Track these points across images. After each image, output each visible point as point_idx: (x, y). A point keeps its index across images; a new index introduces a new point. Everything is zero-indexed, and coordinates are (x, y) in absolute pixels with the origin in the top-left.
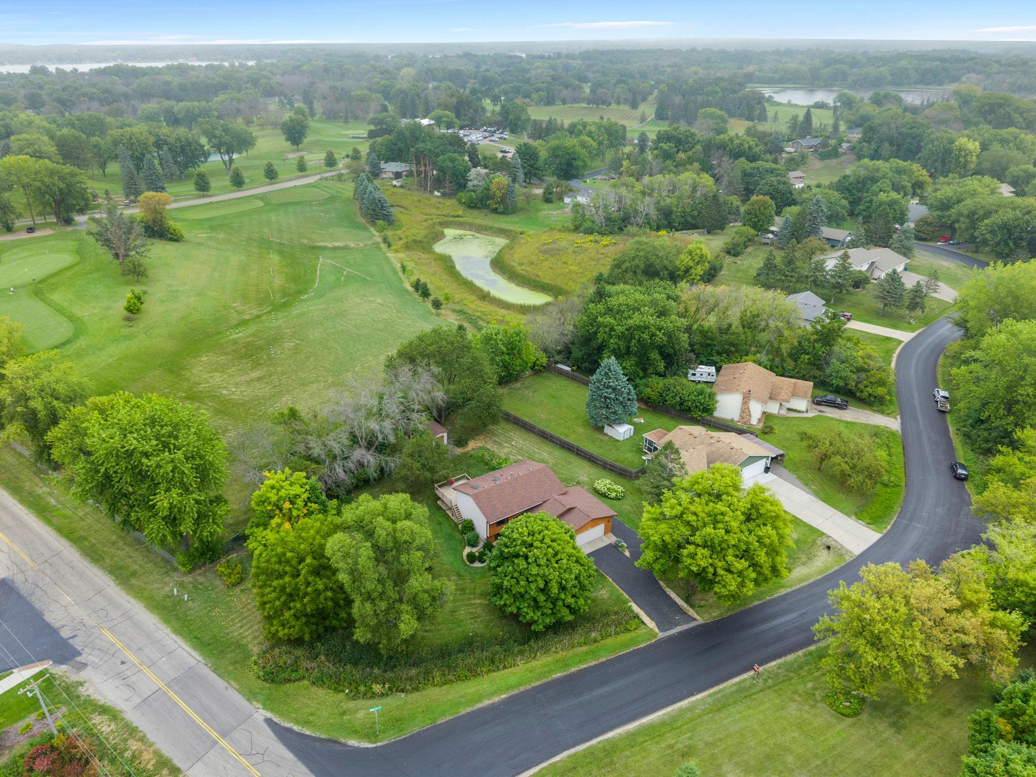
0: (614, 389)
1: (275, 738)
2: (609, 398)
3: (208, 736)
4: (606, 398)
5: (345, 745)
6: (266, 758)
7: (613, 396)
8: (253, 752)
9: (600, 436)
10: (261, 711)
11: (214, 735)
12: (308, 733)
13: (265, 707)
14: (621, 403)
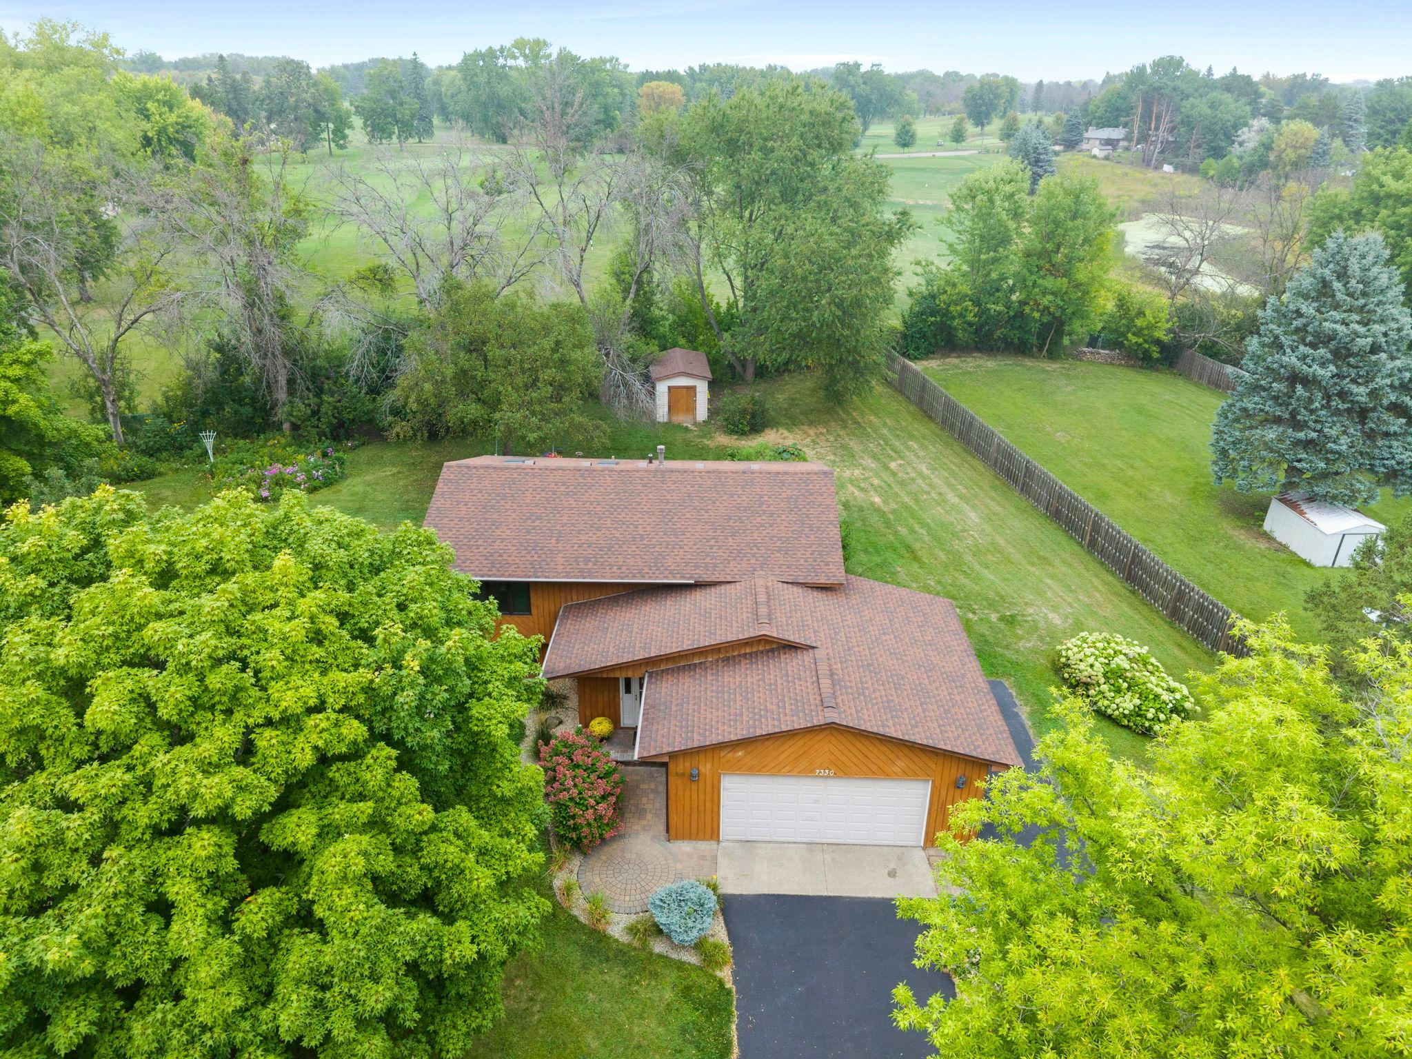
0: (1342, 354)
2: (1307, 381)
4: (1295, 378)
7: (1325, 373)
9: (1242, 537)
14: (1362, 414)
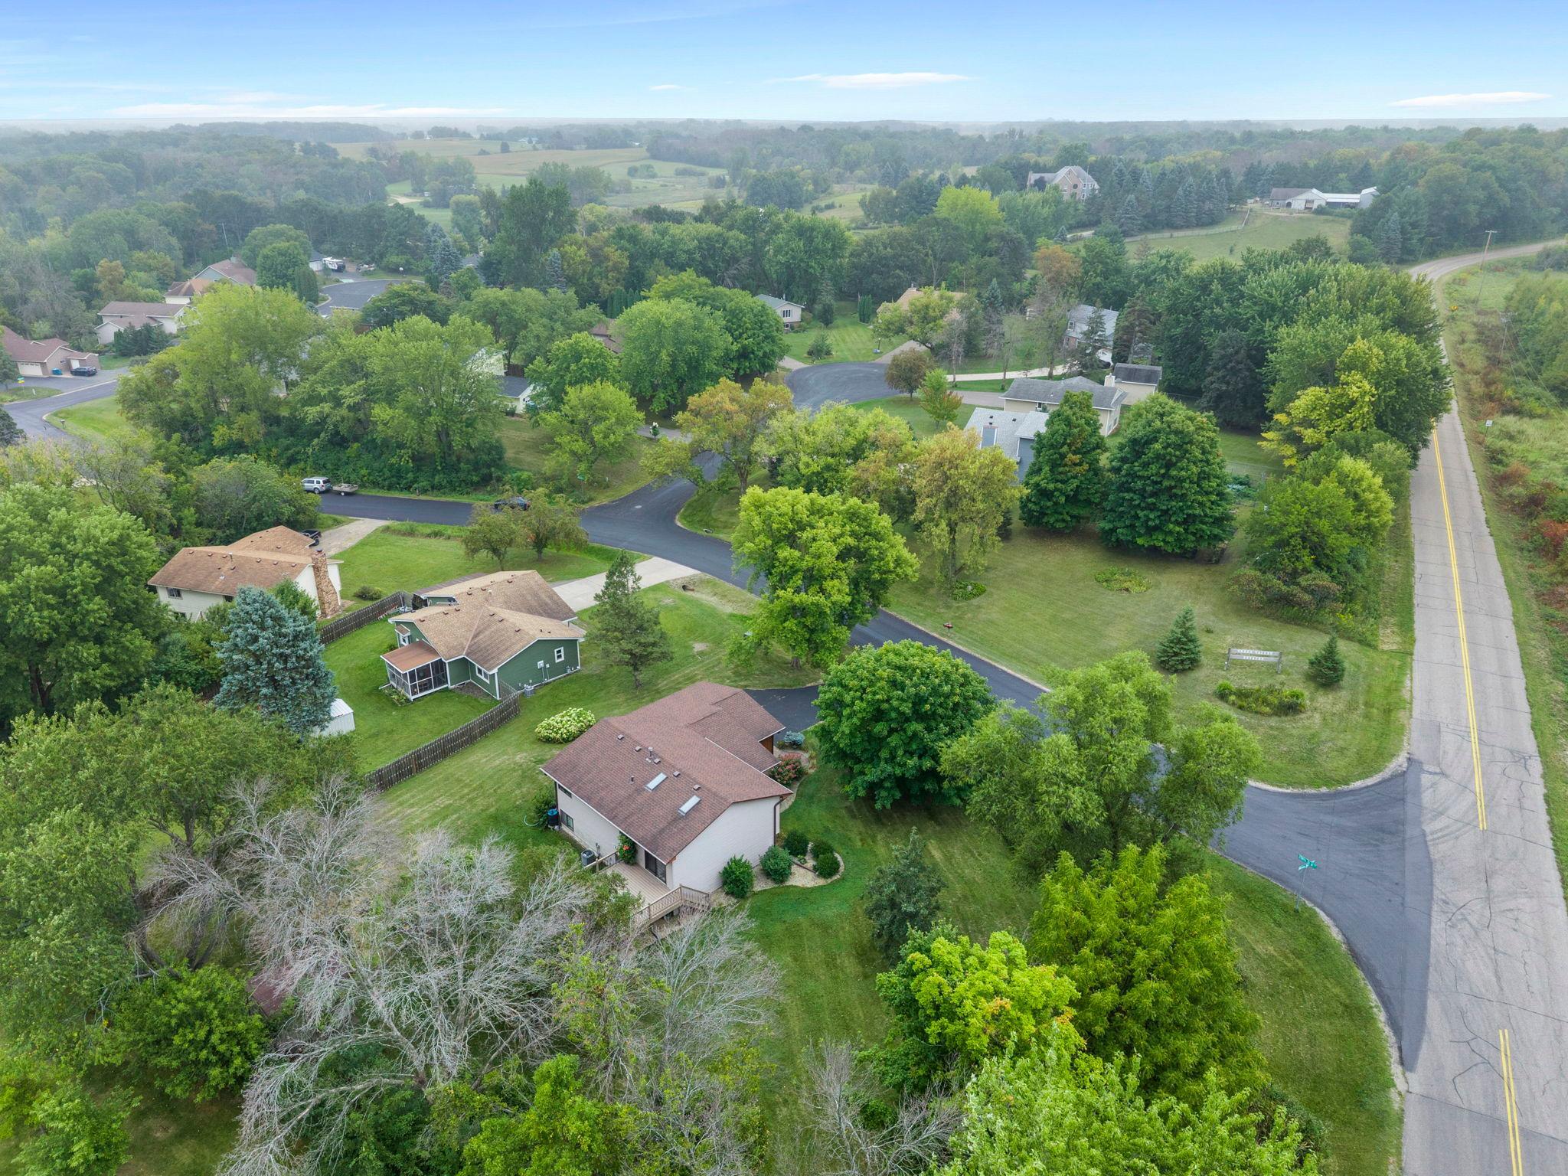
1: (1426, 1037)
3: (1528, 1154)
5: (1348, 942)
6: (1469, 1036)
8: (1478, 1059)
10: (1401, 1085)
11: (1515, 1144)
12: (1373, 996)
13: (1390, 1084)
